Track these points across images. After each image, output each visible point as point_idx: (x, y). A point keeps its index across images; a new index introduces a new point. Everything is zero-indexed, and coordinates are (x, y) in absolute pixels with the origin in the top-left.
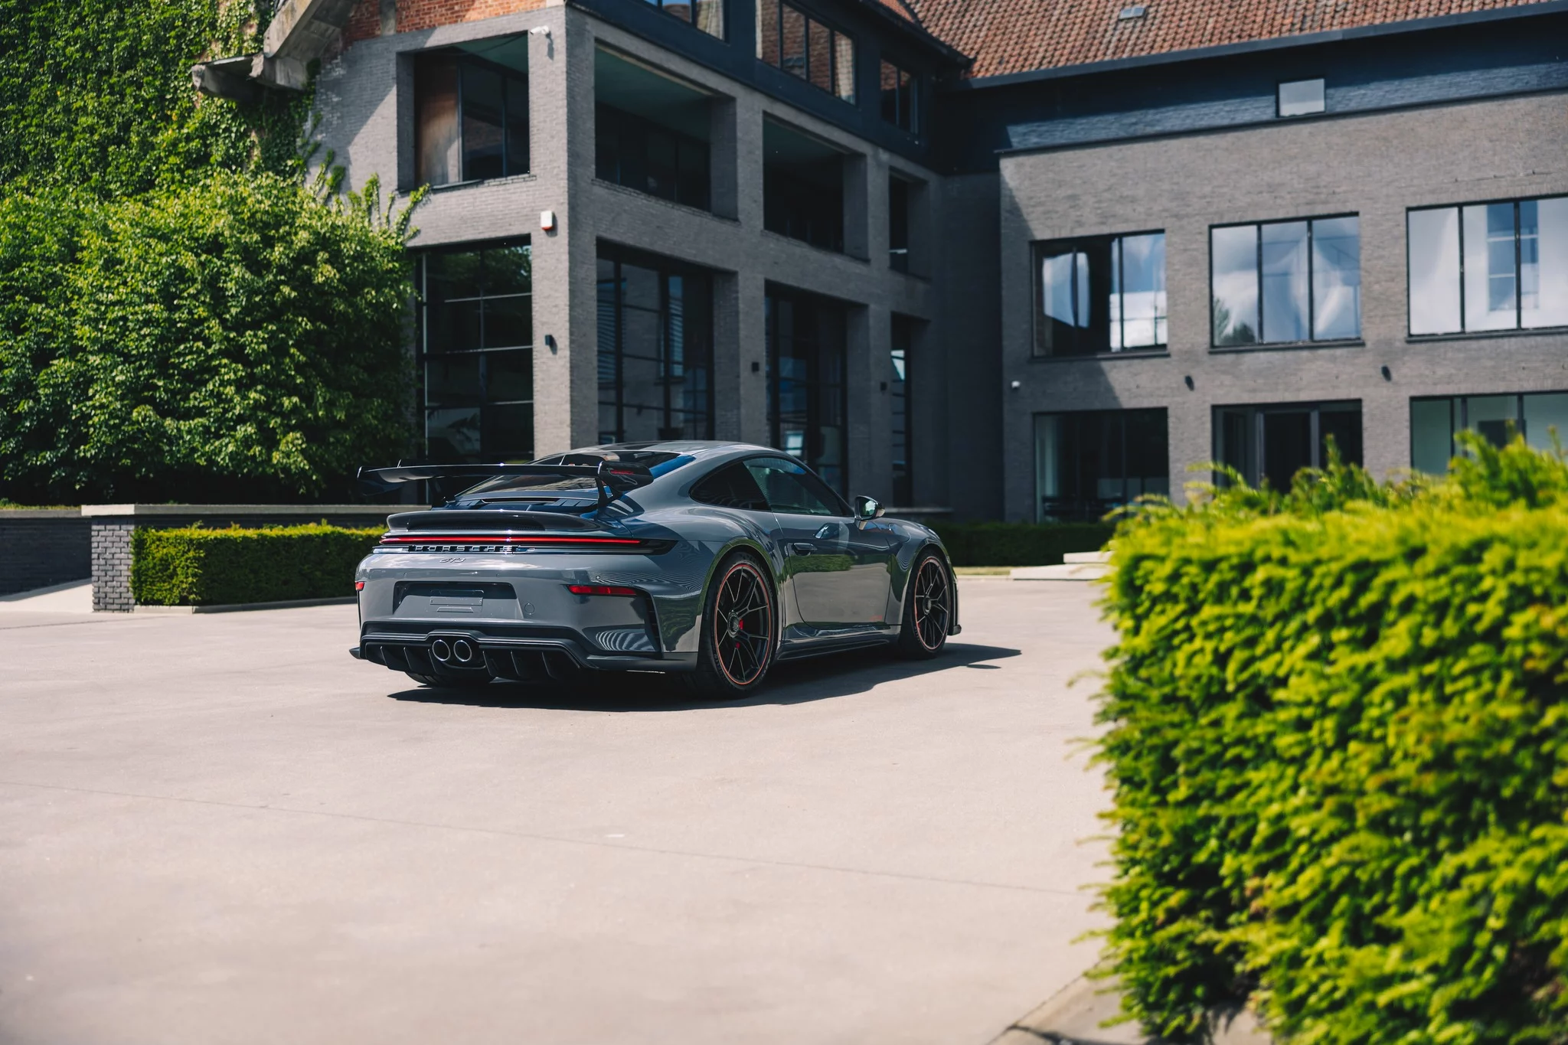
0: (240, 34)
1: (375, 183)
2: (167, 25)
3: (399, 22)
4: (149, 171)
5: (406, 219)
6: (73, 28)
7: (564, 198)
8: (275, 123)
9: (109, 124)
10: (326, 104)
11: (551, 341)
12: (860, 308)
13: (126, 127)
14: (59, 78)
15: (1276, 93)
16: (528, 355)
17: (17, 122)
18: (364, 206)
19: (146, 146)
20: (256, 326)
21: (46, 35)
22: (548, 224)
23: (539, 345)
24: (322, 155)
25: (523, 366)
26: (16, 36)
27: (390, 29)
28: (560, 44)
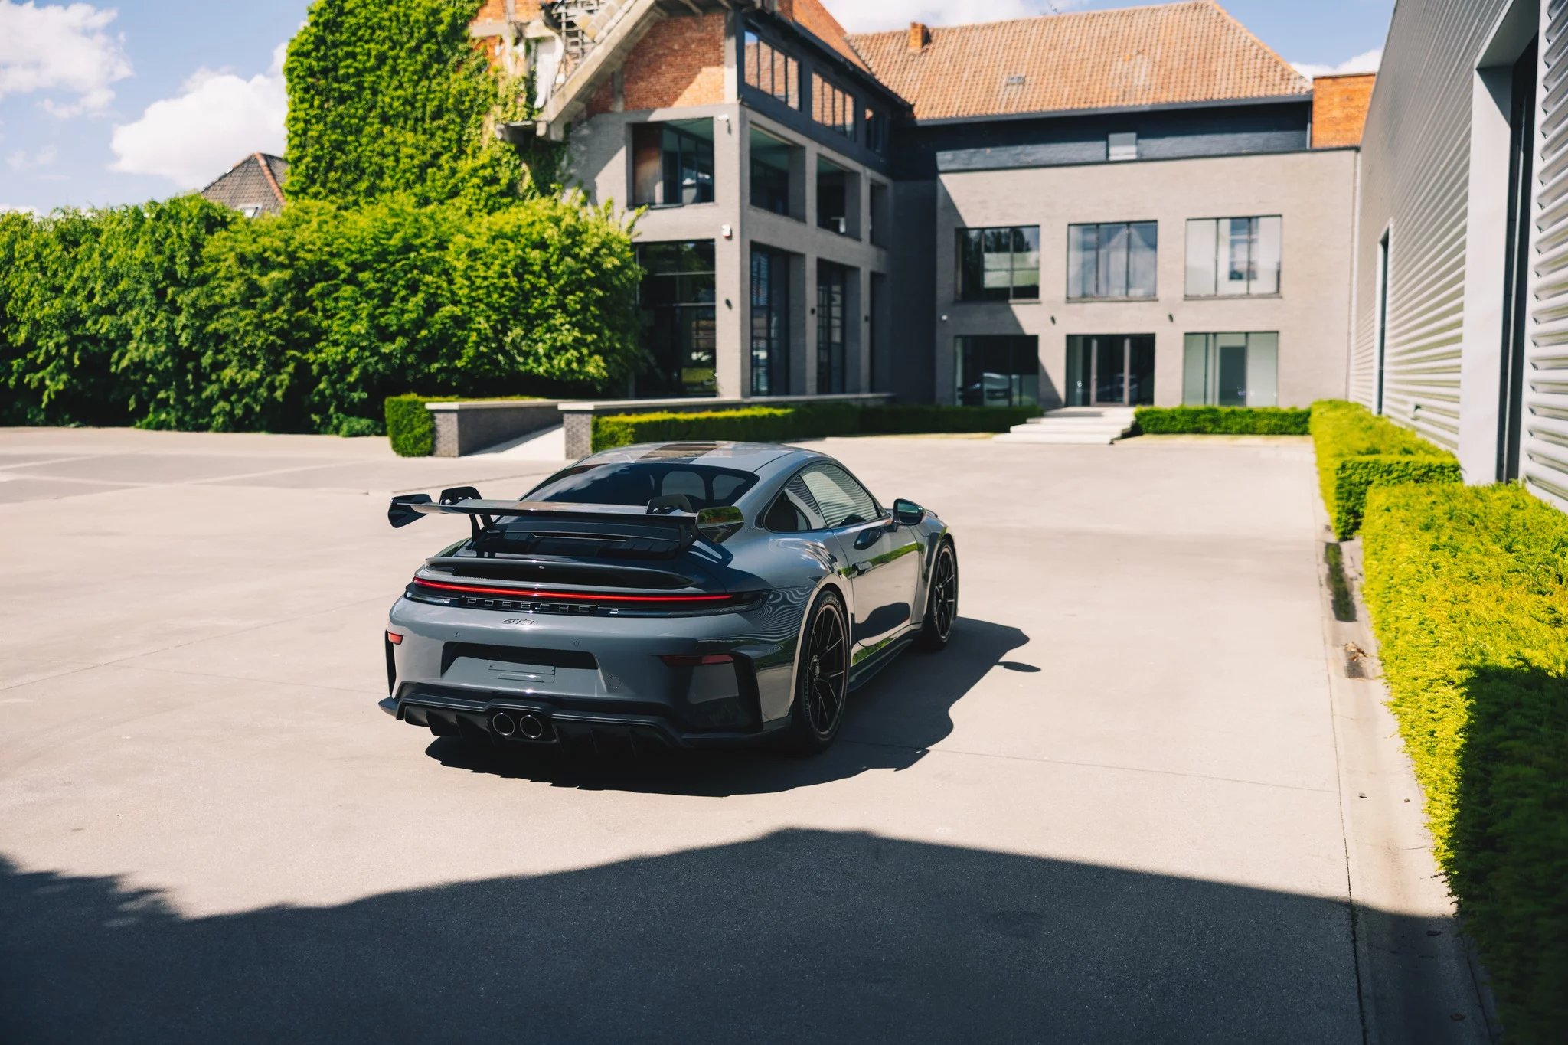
0: (515, 101)
1: (611, 202)
2: (463, 93)
3: (626, 103)
4: (456, 186)
5: (632, 226)
6: (396, 89)
7: (737, 218)
8: (540, 160)
9: (424, 153)
10: (577, 151)
11: (728, 303)
12: (855, 270)
13: (437, 155)
14: (385, 119)
15: (1106, 139)
16: (713, 308)
17: (356, 148)
18: (603, 215)
19: (454, 172)
20: (572, 293)
21: (375, 92)
22: (728, 234)
23: (720, 304)
24: (574, 181)
25: (710, 313)
26: (353, 92)
27: (619, 107)
28: (736, 127)
